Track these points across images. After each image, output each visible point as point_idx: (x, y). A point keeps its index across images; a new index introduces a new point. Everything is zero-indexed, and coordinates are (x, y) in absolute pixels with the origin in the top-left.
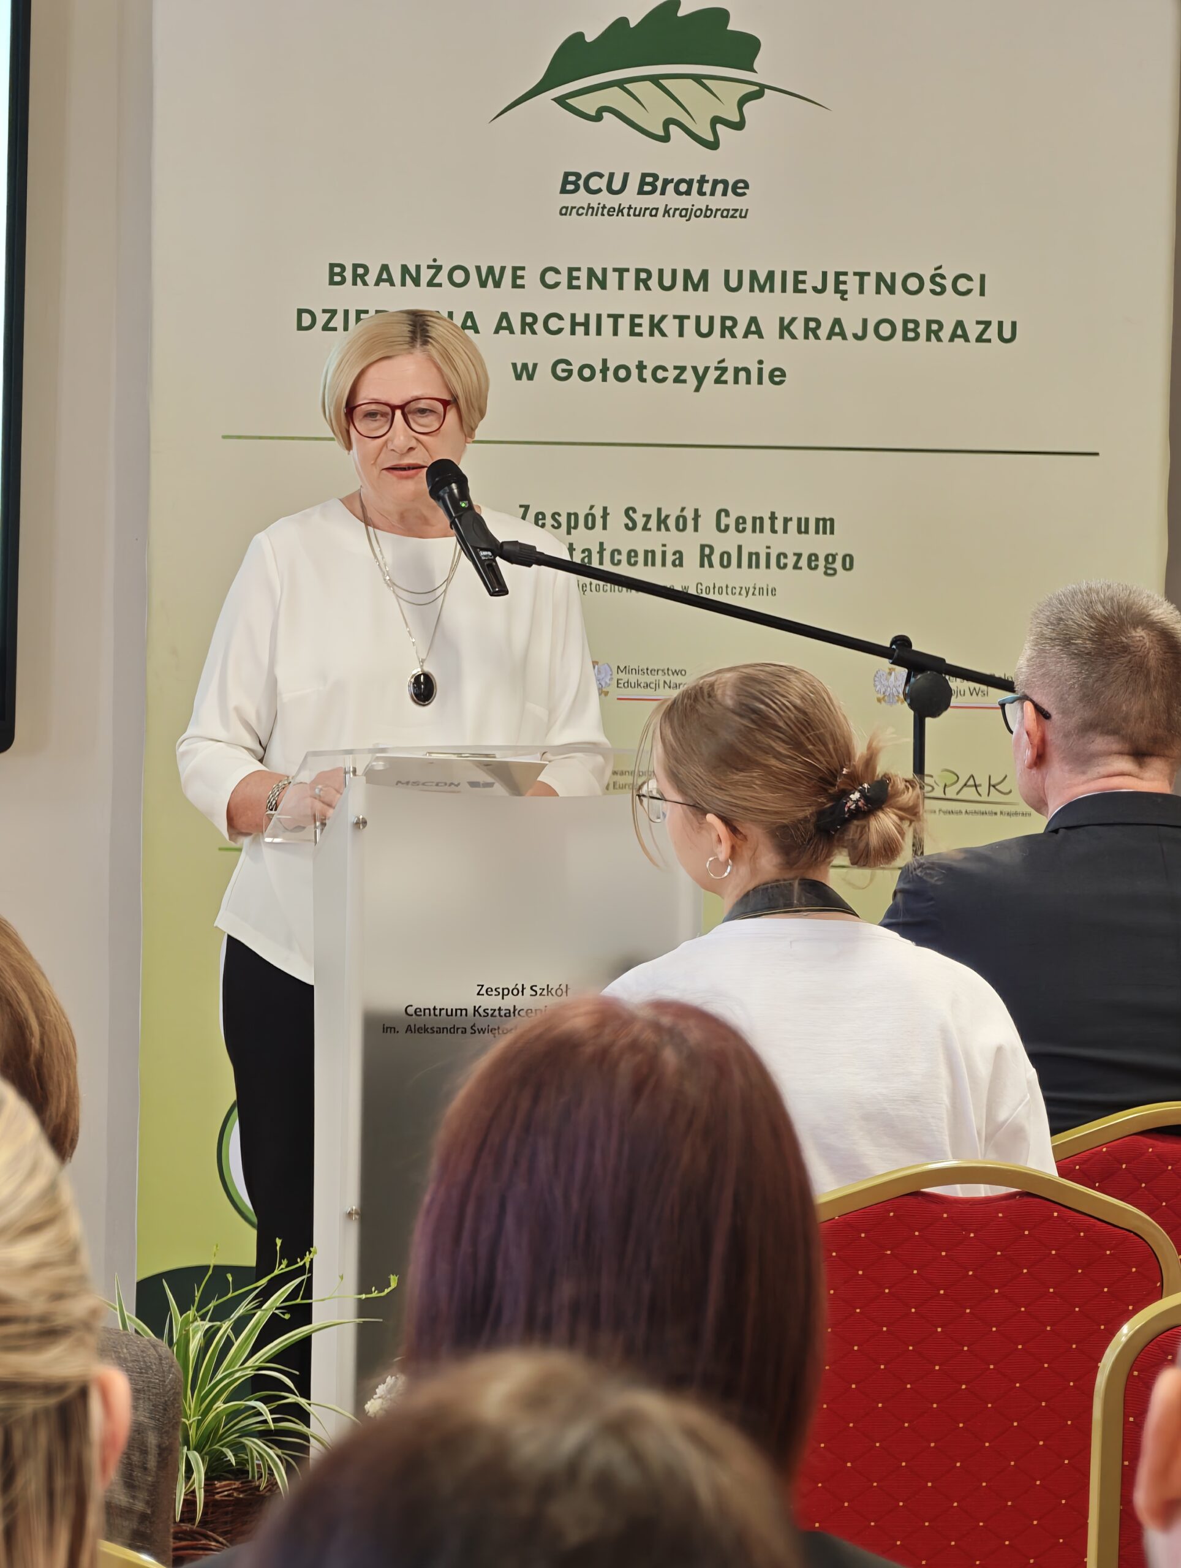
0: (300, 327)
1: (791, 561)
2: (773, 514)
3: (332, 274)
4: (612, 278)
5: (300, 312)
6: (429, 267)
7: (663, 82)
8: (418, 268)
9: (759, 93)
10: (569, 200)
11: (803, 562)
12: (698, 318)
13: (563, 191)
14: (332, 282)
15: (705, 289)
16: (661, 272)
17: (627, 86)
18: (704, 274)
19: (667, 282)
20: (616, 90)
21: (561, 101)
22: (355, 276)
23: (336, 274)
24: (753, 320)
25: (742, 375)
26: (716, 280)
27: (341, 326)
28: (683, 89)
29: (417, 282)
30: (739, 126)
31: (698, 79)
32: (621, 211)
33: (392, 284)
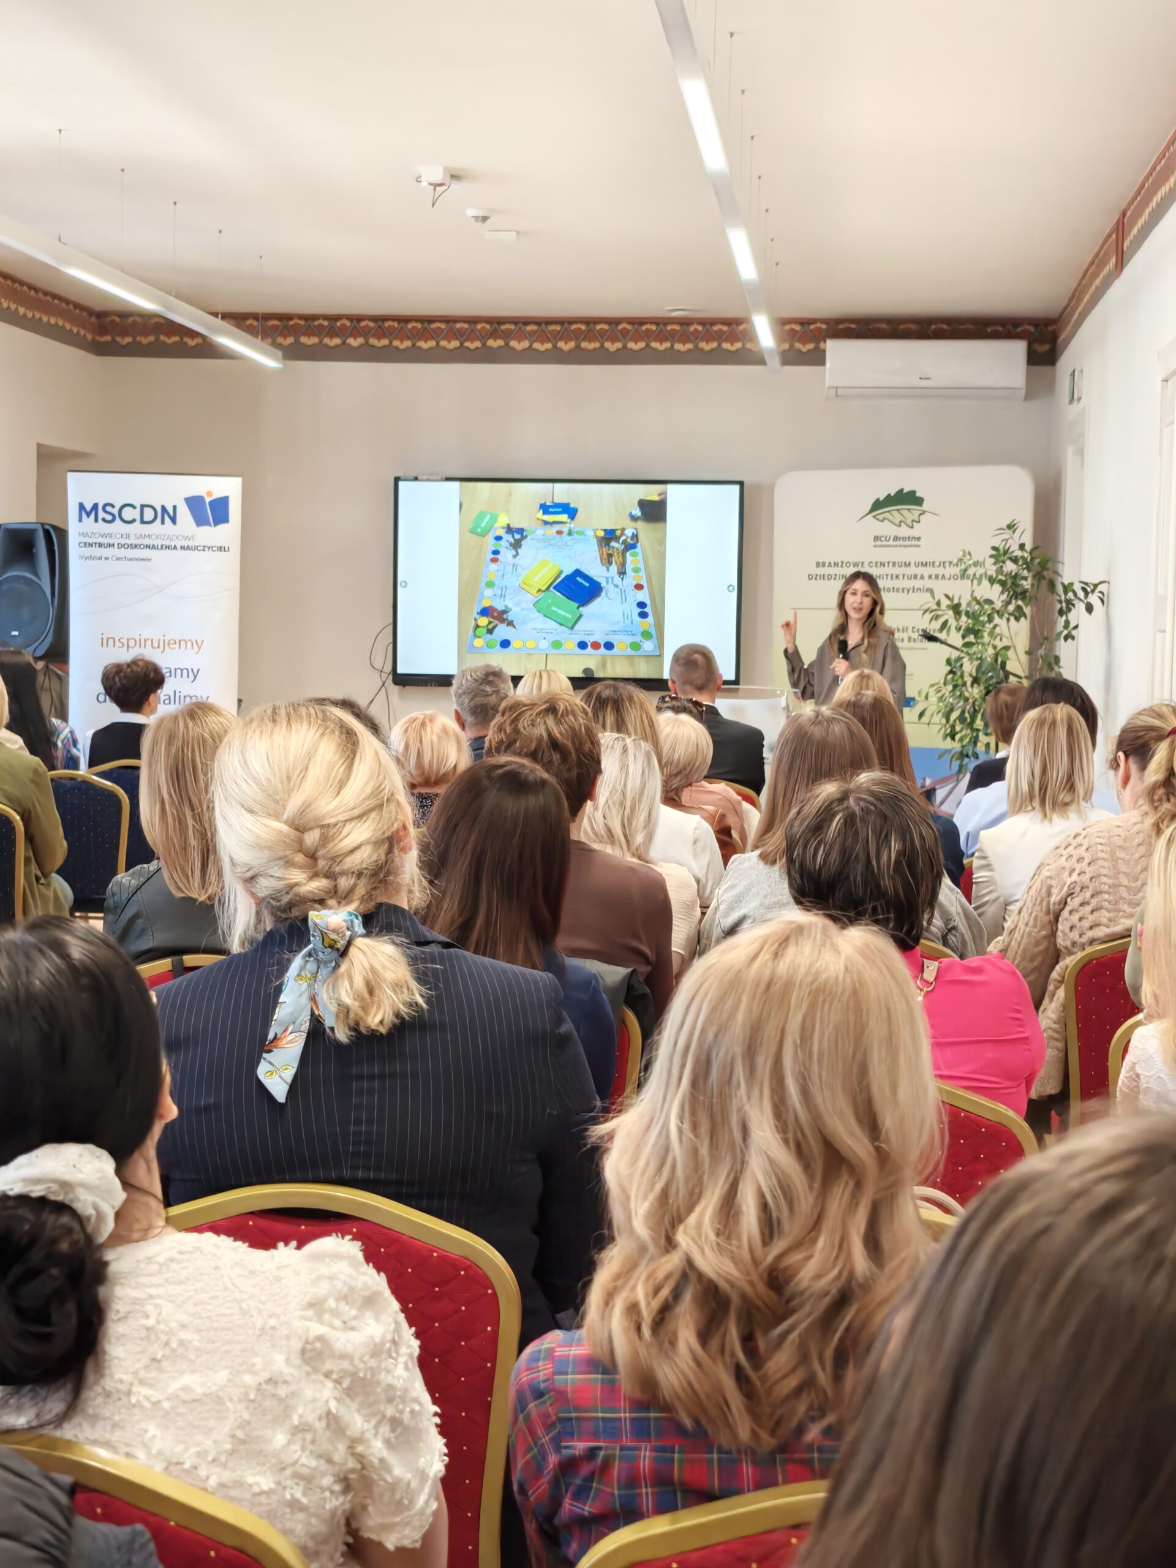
0: (809, 579)
4: (886, 565)
5: (809, 575)
7: (900, 511)
9: (923, 513)
10: (876, 543)
12: (908, 575)
13: (874, 541)
14: (817, 567)
15: (910, 567)
16: (899, 562)
17: (891, 512)
18: (910, 563)
19: (900, 565)
20: (888, 513)
21: (874, 517)
22: (823, 565)
24: (922, 575)
25: (919, 590)
26: (912, 564)
27: (819, 579)
28: (905, 513)
29: (838, 566)
30: (919, 522)
31: (909, 510)
32: (889, 546)
33: (832, 567)
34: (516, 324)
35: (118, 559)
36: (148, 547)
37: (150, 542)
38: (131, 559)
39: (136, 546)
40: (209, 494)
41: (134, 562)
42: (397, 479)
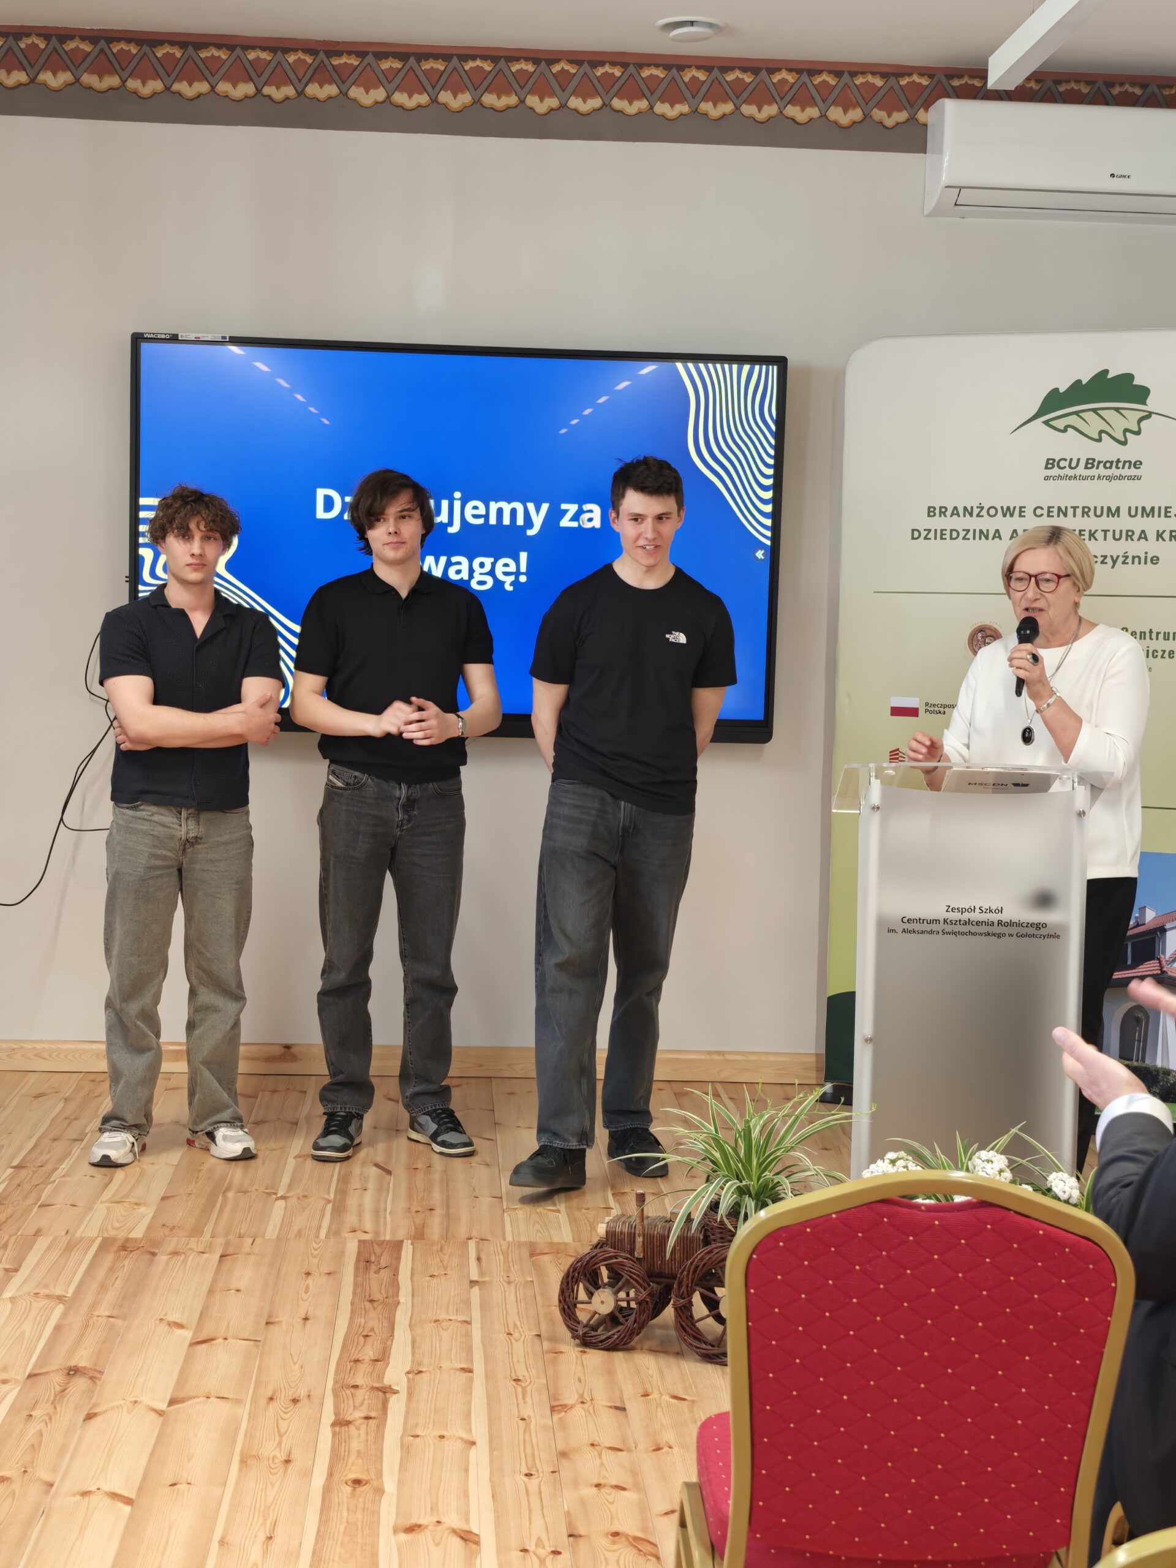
0: (913, 538)
1: (1160, 654)
2: (1151, 630)
3: (929, 512)
4: (1070, 512)
5: (913, 531)
6: (977, 507)
7: (1100, 412)
8: (972, 508)
9: (1149, 415)
10: (1049, 473)
11: (1166, 655)
12: (1114, 531)
13: (1046, 468)
14: (929, 516)
15: (1118, 516)
16: (1095, 508)
17: (1080, 414)
18: (1118, 509)
19: (1099, 513)
20: (1075, 416)
21: (1046, 423)
22: (941, 512)
23: (931, 511)
24: (1143, 532)
25: (1136, 560)
26: (1124, 512)
27: (933, 538)
28: (1109, 415)
29: (971, 515)
30: (1138, 433)
31: (1117, 410)
32: (1075, 477)
33: (959, 516)
34: (361, 55)
42: (137, 339)
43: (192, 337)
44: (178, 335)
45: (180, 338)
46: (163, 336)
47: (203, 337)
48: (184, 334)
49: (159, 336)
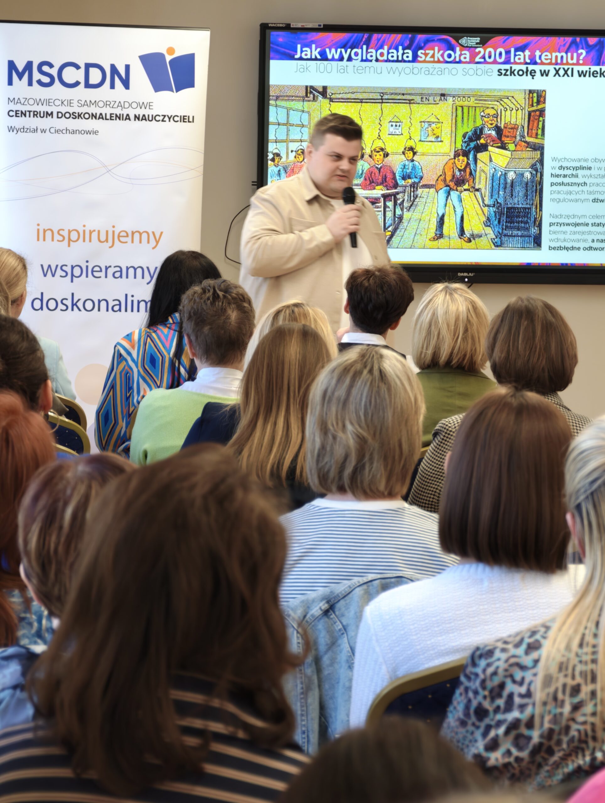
35: (57, 131)
36: (94, 116)
37: (96, 110)
38: (74, 132)
39: (79, 115)
40: (171, 51)
41: (77, 136)
42: (265, 28)
43: (299, 25)
44: (290, 25)
45: (292, 26)
46: (281, 25)
47: (306, 25)
48: (294, 24)
49: (278, 25)
